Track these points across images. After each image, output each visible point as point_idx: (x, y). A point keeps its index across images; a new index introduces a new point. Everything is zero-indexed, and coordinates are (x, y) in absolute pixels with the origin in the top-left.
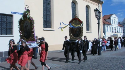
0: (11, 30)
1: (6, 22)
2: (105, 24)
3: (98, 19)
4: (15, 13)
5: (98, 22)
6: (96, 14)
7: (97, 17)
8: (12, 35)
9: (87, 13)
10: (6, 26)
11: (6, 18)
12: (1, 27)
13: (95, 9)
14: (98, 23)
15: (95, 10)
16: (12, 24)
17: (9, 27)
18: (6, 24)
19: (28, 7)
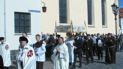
0: (29, 28)
1: (24, 20)
2: (121, 17)
3: (116, 15)
4: (32, 11)
5: (116, 17)
6: (114, 10)
7: (114, 13)
8: (30, 33)
9: (103, 7)
10: (24, 24)
11: (24, 16)
12: (20, 25)
13: (113, 4)
14: (116, 19)
15: (112, 6)
16: (29, 22)
17: (27, 26)
18: (24, 22)
19: (44, 4)
